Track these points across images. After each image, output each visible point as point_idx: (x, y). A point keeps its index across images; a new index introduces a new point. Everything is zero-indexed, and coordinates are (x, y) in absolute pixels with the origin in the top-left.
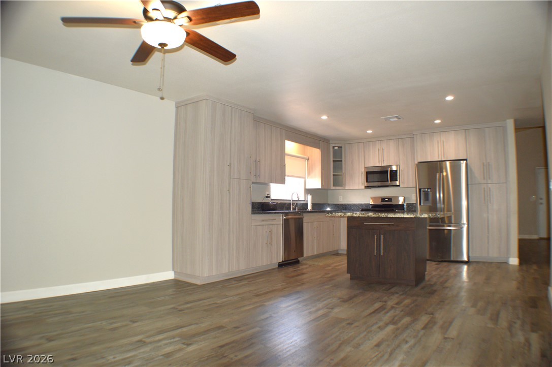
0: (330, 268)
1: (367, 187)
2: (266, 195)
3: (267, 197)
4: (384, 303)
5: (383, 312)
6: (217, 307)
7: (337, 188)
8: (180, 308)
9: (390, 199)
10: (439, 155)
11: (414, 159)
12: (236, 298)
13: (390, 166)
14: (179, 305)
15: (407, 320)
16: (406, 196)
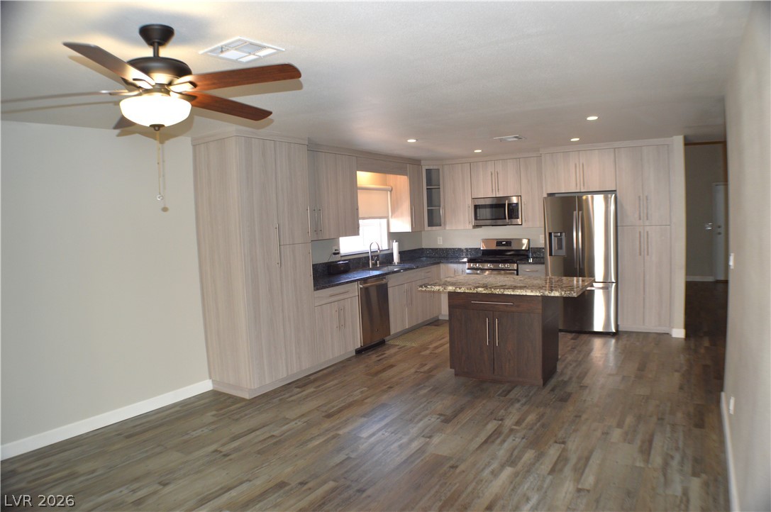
0: (428, 352)
1: (476, 226)
2: (334, 251)
3: (335, 254)
4: (500, 422)
5: (498, 441)
6: (275, 444)
7: (434, 228)
8: (225, 449)
9: (509, 243)
10: (577, 184)
11: (542, 188)
12: (299, 423)
13: (507, 198)
14: (223, 445)
15: (529, 455)
16: (531, 238)
